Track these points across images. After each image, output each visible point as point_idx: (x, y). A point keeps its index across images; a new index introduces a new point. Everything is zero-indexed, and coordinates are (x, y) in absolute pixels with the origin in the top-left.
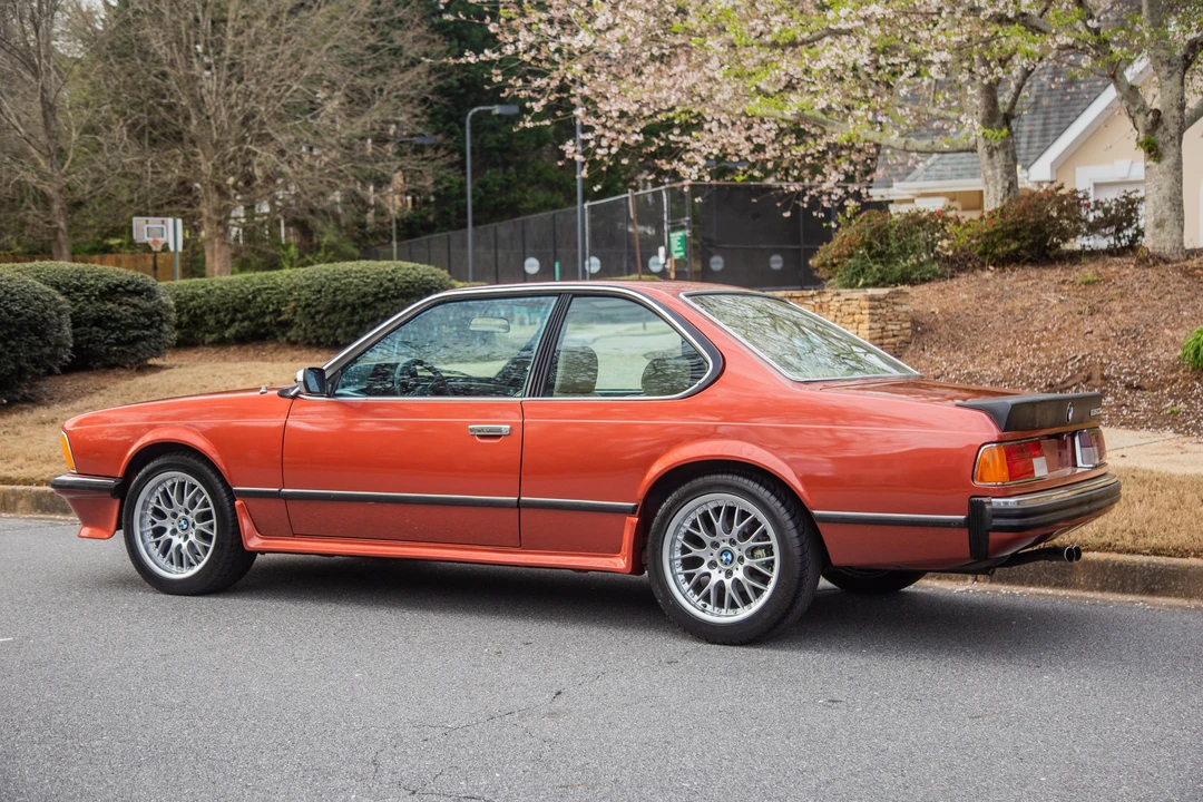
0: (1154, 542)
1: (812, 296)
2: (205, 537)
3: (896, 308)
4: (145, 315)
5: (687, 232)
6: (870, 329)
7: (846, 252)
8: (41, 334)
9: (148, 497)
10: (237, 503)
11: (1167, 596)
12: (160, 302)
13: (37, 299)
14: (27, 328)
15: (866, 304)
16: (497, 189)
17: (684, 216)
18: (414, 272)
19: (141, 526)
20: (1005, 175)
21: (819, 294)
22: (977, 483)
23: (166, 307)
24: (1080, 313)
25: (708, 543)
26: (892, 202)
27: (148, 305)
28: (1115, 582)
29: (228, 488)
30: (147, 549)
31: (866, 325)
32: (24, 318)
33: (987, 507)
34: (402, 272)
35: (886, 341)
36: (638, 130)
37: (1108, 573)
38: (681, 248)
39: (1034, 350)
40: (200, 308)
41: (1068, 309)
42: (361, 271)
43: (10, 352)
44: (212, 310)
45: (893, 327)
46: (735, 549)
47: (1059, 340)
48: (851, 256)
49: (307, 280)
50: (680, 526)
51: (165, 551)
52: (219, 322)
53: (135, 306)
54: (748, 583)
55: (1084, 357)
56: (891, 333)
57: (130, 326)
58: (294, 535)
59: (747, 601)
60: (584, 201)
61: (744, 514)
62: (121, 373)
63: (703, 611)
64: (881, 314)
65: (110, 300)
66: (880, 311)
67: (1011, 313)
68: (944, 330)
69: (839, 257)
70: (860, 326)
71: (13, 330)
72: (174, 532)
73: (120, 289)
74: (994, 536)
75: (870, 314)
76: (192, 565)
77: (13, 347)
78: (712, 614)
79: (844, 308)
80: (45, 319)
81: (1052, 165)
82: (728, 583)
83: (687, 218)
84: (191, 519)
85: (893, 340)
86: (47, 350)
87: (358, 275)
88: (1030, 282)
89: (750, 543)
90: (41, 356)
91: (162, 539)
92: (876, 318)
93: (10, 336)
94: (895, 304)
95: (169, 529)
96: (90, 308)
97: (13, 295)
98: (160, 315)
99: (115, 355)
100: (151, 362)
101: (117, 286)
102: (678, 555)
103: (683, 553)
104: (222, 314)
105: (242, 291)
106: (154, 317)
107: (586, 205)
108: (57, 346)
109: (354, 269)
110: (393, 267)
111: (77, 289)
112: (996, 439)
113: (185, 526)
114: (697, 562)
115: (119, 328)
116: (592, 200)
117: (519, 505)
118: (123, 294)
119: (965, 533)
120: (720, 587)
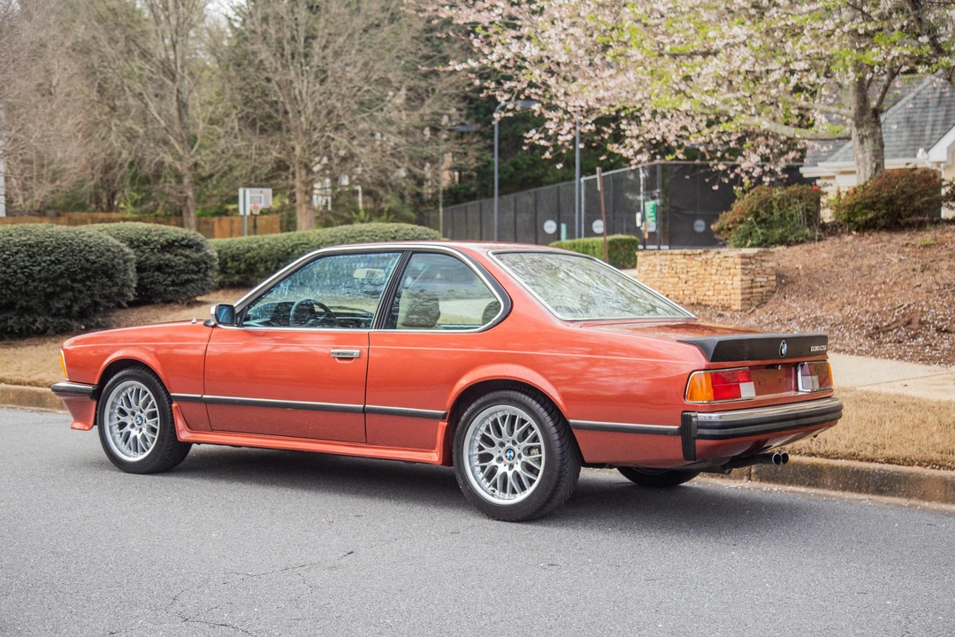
0: (889, 453)
1: (700, 254)
2: (153, 430)
3: (763, 264)
4: (193, 263)
5: (658, 202)
6: (742, 280)
7: (738, 220)
8: (111, 277)
9: (115, 399)
10: (174, 405)
11: (893, 496)
12: (206, 254)
13: (109, 250)
14: (100, 272)
15: (739, 261)
16: (525, 166)
17: (656, 189)
18: (412, 232)
19: (110, 420)
20: (873, 158)
21: (705, 252)
22: (688, 402)
23: (210, 257)
24: (914, 270)
25: (497, 442)
26: (819, 178)
27: (195, 256)
28: (853, 484)
29: (167, 393)
30: (114, 439)
31: (738, 278)
32: (98, 265)
33: (694, 420)
34: (402, 232)
35: (755, 290)
36: (590, 121)
37: (849, 476)
38: (653, 214)
39: (871, 300)
40: (254, 258)
41: (903, 267)
42: (371, 231)
43: (87, 290)
44: (262, 260)
45: (761, 279)
46: (515, 448)
47: (892, 292)
48: (741, 222)
49: (332, 237)
50: (477, 429)
51: (126, 440)
52: (267, 269)
53: (187, 257)
54: (524, 474)
55: (909, 306)
56: (759, 284)
57: (182, 272)
58: (212, 430)
59: (523, 488)
60: (581, 176)
61: (523, 422)
62: (175, 307)
63: (492, 495)
64: (751, 269)
65: (168, 252)
66: (750, 266)
67: (859, 269)
68: (804, 282)
69: (733, 223)
70: (735, 278)
71: (90, 274)
72: (133, 426)
73: (176, 244)
74: (699, 442)
75: (742, 269)
76: (144, 451)
77: (90, 287)
78: (499, 498)
79: (723, 264)
80: (114, 266)
81: (949, 148)
82: (510, 474)
83: (658, 190)
84: (144, 416)
85: (760, 290)
86: (115, 289)
87: (369, 234)
88: (880, 245)
89: (525, 444)
90: (110, 293)
91: (124, 431)
92: (747, 272)
93: (88, 278)
94: (762, 261)
95: (129, 424)
96: (153, 258)
97: (91, 247)
98: (205, 263)
99: (170, 293)
100: (199, 299)
101: (174, 241)
102: (476, 451)
103: (480, 450)
104: (269, 263)
105: (284, 245)
106: (202, 266)
107: (583, 179)
108: (123, 285)
109: (367, 229)
110: (396, 228)
111: (145, 243)
112: (704, 367)
113: (140, 422)
114: (488, 457)
115: (175, 273)
116: (587, 176)
117: (364, 411)
118: (178, 247)
119: (679, 440)
120: (504, 476)
